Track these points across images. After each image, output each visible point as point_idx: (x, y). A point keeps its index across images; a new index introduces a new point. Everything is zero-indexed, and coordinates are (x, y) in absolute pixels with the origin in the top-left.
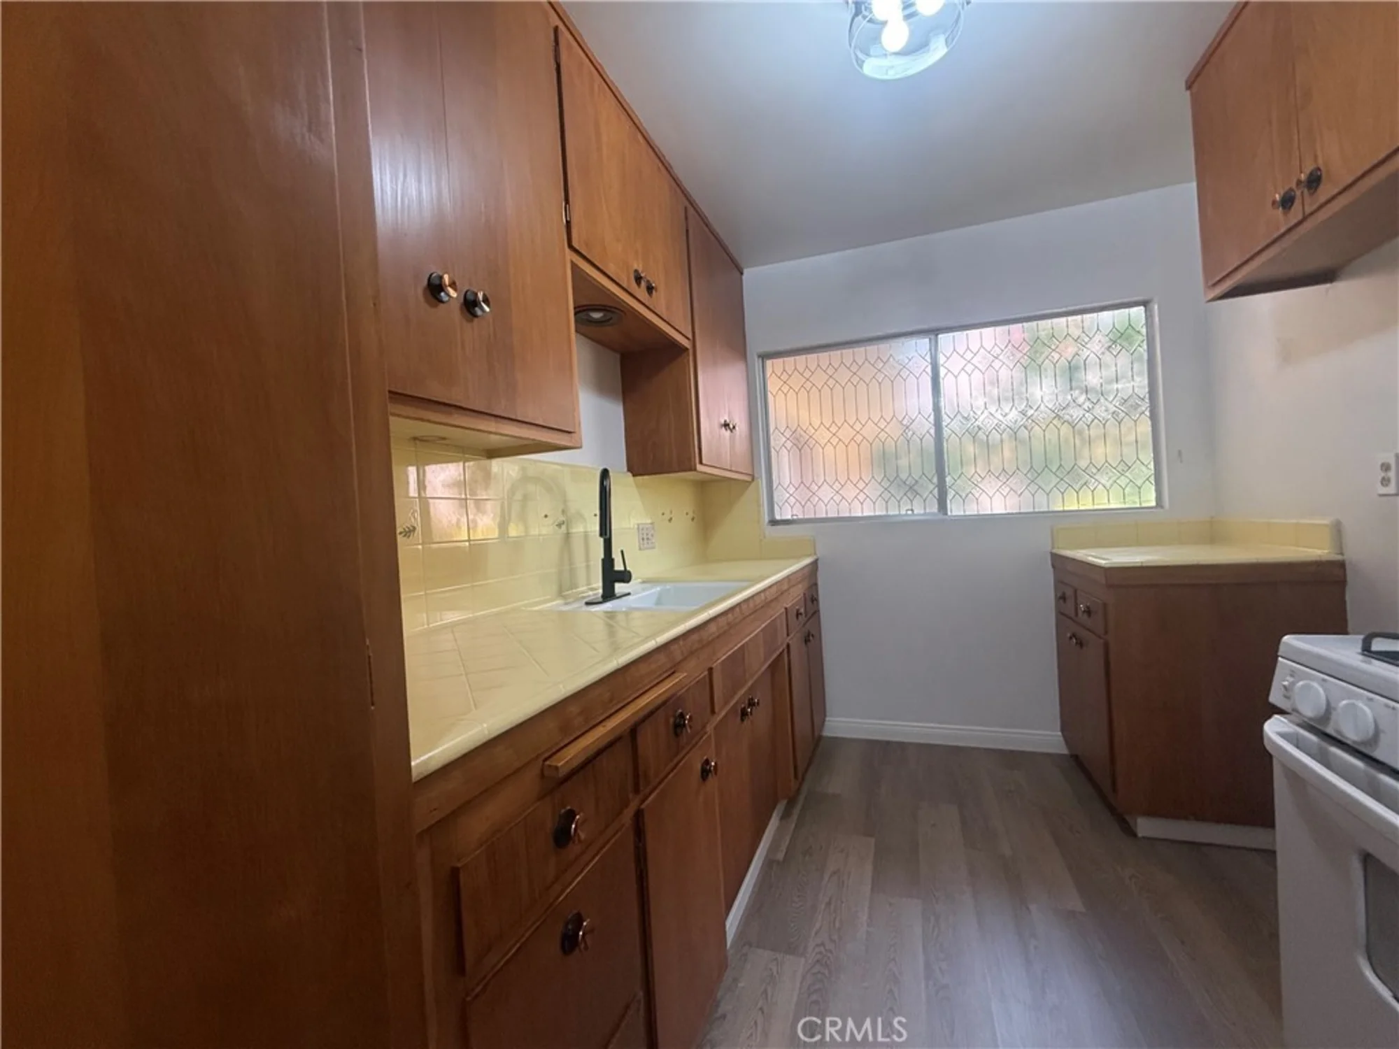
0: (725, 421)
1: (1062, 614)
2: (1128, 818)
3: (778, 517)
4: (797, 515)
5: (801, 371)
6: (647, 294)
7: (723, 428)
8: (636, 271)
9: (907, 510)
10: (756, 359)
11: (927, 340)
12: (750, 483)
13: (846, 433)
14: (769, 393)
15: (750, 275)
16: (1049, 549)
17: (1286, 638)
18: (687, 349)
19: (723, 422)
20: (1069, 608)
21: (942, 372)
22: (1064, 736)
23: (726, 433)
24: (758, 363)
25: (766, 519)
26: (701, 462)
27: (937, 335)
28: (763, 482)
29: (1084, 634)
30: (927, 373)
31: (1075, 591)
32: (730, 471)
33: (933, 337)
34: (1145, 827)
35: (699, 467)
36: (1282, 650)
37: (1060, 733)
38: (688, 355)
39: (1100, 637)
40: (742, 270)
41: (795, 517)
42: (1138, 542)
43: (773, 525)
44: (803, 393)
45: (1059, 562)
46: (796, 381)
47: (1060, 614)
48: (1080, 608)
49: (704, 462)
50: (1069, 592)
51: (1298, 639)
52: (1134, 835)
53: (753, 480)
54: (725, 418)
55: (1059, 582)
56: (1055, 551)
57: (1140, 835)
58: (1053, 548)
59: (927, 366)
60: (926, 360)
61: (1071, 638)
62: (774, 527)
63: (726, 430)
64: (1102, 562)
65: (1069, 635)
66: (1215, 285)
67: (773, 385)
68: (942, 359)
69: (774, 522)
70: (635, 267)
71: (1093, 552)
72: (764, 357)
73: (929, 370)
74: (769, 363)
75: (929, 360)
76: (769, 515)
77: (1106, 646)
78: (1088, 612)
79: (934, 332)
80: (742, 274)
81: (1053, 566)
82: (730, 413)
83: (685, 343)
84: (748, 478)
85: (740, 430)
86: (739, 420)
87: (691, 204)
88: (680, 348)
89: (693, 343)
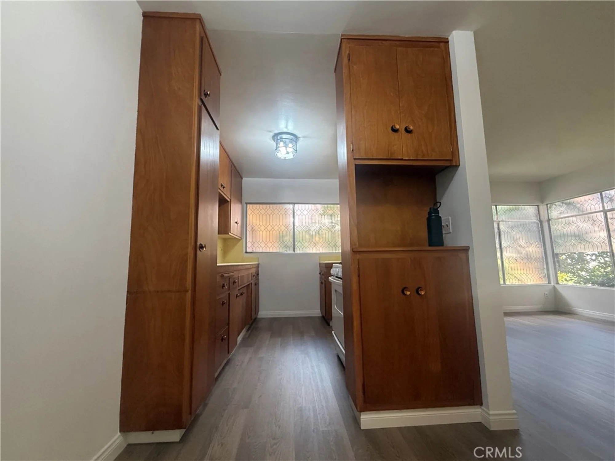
3: (248, 251)
4: (254, 251)
5: (258, 209)
6: (223, 189)
7: (236, 223)
9: (285, 251)
11: (292, 205)
12: (240, 240)
13: (269, 228)
14: (248, 214)
15: (244, 180)
16: (318, 262)
21: (295, 214)
23: (236, 225)
24: (245, 205)
25: (244, 251)
26: (230, 232)
28: (244, 240)
30: (292, 214)
32: (236, 236)
35: (230, 234)
36: (333, 266)
37: (320, 311)
38: (230, 203)
39: (324, 280)
40: (242, 178)
41: (252, 251)
44: (258, 215)
45: (320, 264)
46: (256, 212)
47: (320, 279)
48: (322, 274)
49: (231, 232)
53: (241, 239)
54: (236, 220)
56: (320, 262)
58: (320, 260)
59: (292, 212)
60: (291, 210)
61: (321, 283)
62: (247, 254)
67: (249, 212)
68: (295, 211)
69: (246, 252)
70: (221, 183)
72: (247, 203)
74: (248, 205)
79: (294, 203)
80: (242, 180)
81: (319, 266)
82: (237, 219)
83: (229, 200)
84: (240, 238)
85: (240, 224)
86: (239, 221)
87: (233, 163)
88: (228, 201)
89: (231, 200)
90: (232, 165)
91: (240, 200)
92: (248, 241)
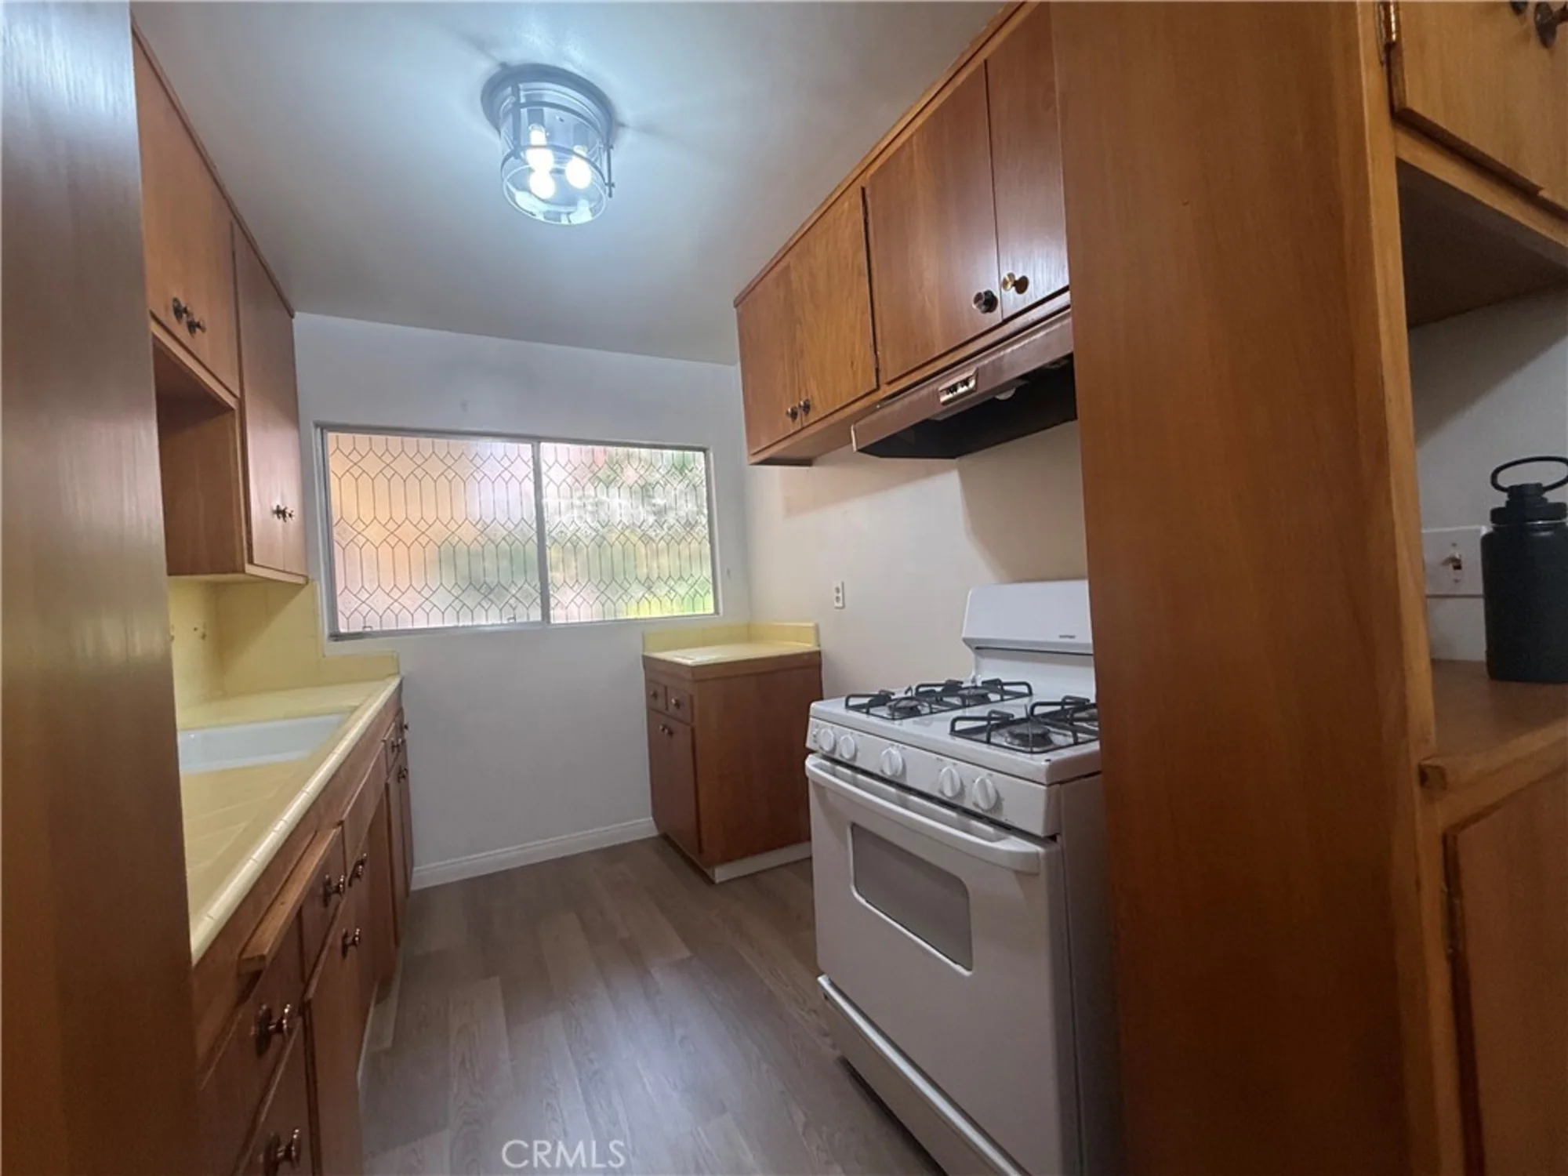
0: (278, 506)
1: (652, 709)
2: (708, 872)
3: (343, 630)
4: (371, 627)
5: (379, 453)
6: (189, 334)
7: (276, 516)
8: (175, 300)
9: (509, 619)
10: (313, 429)
11: (529, 446)
12: (300, 587)
14: (331, 474)
15: (302, 321)
16: (641, 653)
17: (814, 705)
18: (232, 409)
19: (275, 508)
20: (660, 703)
21: (545, 480)
22: (655, 820)
23: (279, 523)
24: (316, 434)
25: (327, 632)
26: (251, 561)
27: (539, 442)
28: (321, 587)
29: (674, 724)
30: (530, 479)
31: (666, 688)
32: (284, 572)
33: (535, 443)
34: (721, 874)
35: (249, 569)
36: (812, 713)
37: (651, 818)
38: (233, 416)
39: (687, 724)
40: (293, 311)
41: (368, 630)
42: (705, 642)
43: (336, 640)
44: (381, 482)
45: (649, 663)
46: (371, 464)
47: (652, 711)
48: (671, 702)
49: (255, 562)
50: (660, 690)
51: (821, 705)
52: (712, 882)
53: (307, 583)
54: (277, 502)
55: (650, 682)
56: (646, 654)
57: (717, 881)
58: (644, 651)
59: (529, 473)
60: (529, 466)
61: (663, 730)
62: (339, 643)
63: (279, 517)
64: (689, 662)
65: (661, 727)
66: (755, 454)
67: (335, 465)
68: (544, 468)
69: (337, 636)
70: (175, 295)
71: (677, 653)
72: (324, 427)
73: (531, 476)
74: (331, 436)
75: (532, 466)
76: (330, 627)
77: (693, 731)
78: (678, 705)
79: (536, 439)
80: (292, 316)
81: (645, 667)
82: (283, 497)
83: (231, 402)
84: (301, 581)
85: (294, 522)
86: (292, 505)
87: (237, 219)
88: (225, 409)
89: (241, 402)
90: (236, 226)
91: (288, 408)
92: (340, 587)
